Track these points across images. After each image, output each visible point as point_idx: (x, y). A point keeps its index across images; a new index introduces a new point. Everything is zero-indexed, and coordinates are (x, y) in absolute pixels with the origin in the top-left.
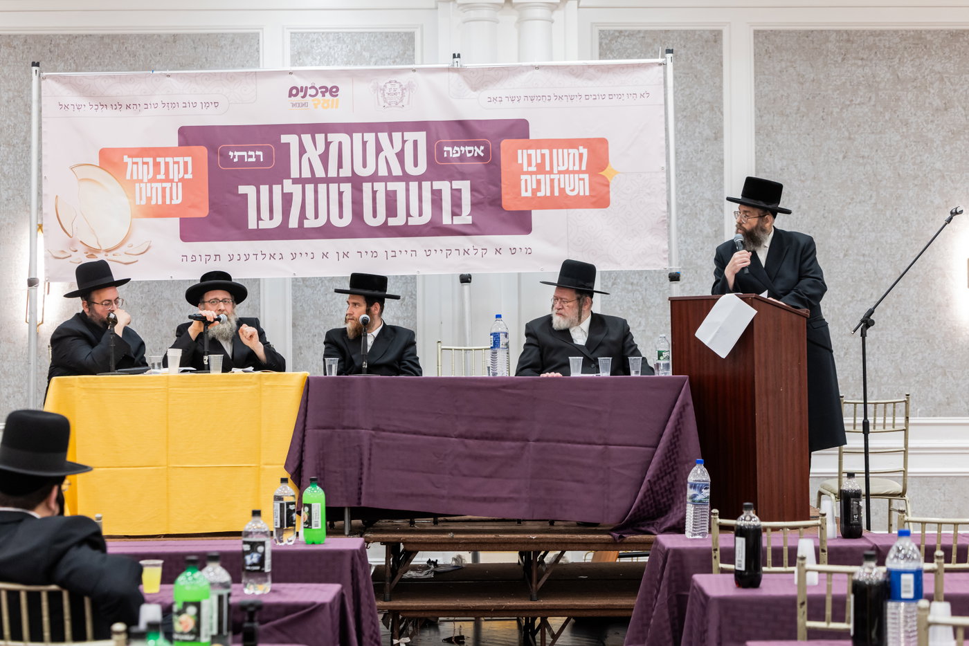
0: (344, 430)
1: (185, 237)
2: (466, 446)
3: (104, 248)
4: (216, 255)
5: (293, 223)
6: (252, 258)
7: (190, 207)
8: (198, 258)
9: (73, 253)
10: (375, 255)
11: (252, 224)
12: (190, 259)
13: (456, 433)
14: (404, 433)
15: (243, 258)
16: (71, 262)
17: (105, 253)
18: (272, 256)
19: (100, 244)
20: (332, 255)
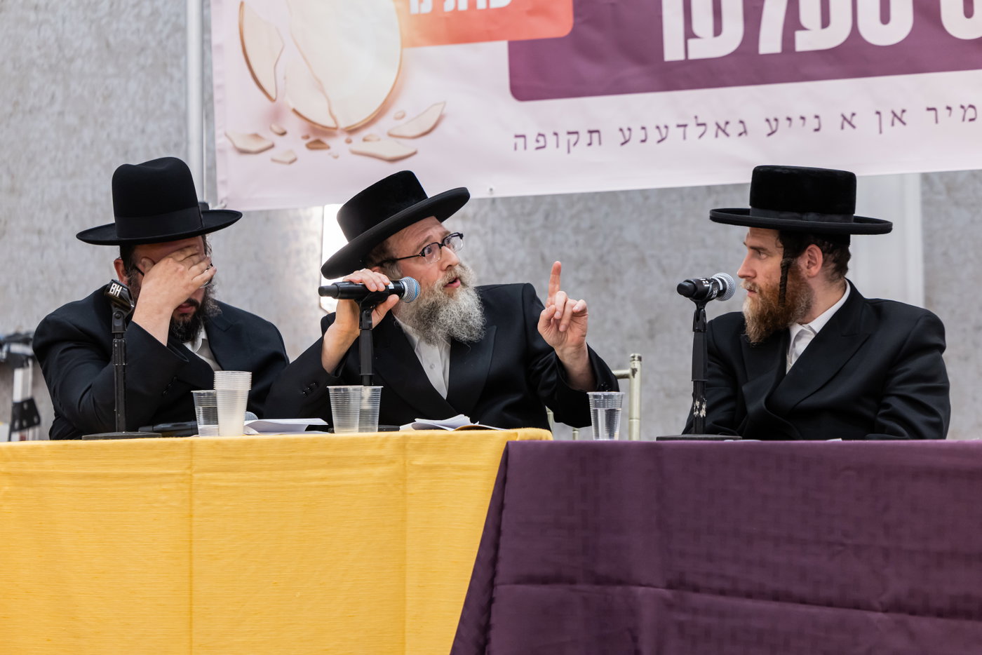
0: (597, 588)
1: (523, 89)
2: (912, 635)
3: (343, 124)
4: (591, 132)
5: (770, 42)
6: (676, 133)
7: (531, 13)
8: (551, 140)
9: (278, 140)
10: (970, 113)
11: (673, 51)
12: (532, 144)
13: (886, 598)
14: (749, 595)
15: (654, 135)
16: (273, 160)
17: (344, 137)
18: (722, 129)
19: (335, 112)
20: (866, 121)
